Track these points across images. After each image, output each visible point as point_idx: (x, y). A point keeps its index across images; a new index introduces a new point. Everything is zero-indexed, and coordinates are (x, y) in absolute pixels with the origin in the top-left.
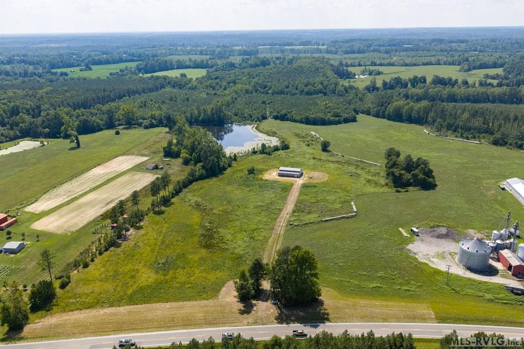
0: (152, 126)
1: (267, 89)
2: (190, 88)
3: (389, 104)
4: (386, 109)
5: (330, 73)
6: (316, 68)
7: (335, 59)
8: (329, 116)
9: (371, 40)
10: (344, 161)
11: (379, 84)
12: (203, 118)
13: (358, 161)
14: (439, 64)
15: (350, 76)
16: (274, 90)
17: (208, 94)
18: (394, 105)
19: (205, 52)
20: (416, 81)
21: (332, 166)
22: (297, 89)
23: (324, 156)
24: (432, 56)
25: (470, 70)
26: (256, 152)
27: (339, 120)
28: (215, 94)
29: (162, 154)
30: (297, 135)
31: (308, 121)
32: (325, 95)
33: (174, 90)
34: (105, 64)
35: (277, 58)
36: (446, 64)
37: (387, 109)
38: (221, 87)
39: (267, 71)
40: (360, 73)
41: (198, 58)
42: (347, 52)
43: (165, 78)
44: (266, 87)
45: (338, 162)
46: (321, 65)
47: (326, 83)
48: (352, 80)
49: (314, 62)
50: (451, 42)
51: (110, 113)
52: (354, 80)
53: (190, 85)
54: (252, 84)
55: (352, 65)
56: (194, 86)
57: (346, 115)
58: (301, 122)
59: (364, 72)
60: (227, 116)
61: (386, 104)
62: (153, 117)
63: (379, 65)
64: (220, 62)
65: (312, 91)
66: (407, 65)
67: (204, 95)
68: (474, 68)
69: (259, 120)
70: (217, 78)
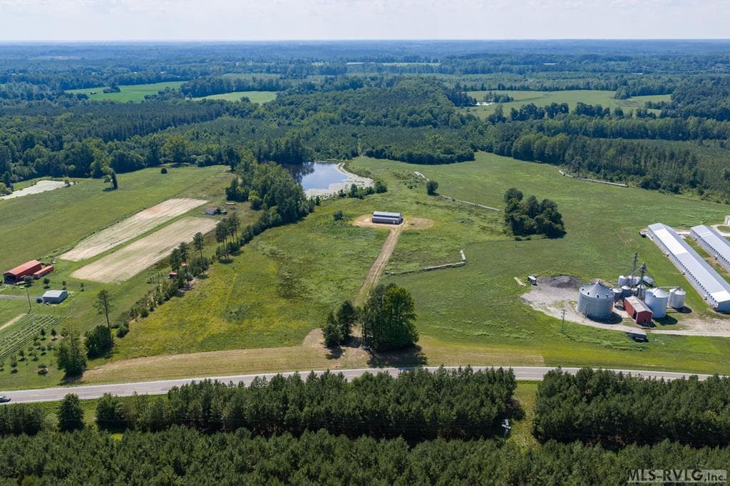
0: (208, 163)
1: (359, 118)
2: (255, 117)
3: (516, 138)
4: (512, 144)
5: (442, 99)
6: (424, 92)
7: (450, 81)
8: (439, 153)
9: (501, 56)
10: (454, 206)
11: (507, 113)
12: (275, 154)
13: (472, 206)
14: (589, 89)
15: (469, 103)
16: (367, 120)
17: (279, 124)
18: (523, 139)
20: (554, 110)
21: (439, 211)
22: (398, 119)
23: (430, 200)
24: (580, 78)
25: (628, 96)
26: (345, 195)
27: (451, 158)
28: (290, 124)
29: (225, 197)
30: (397, 176)
31: (411, 159)
32: (435, 127)
33: (235, 119)
34: (138, 84)
35: (373, 79)
36: (597, 89)
37: (514, 144)
38: (297, 115)
39: (359, 95)
40: (482, 99)
41: (265, 77)
42: (466, 72)
43: (222, 103)
44: (357, 115)
45: (447, 207)
46: (431, 88)
47: (436, 111)
48: (471, 108)
49: (422, 83)
50: (610, 60)
51: (154, 147)
52: (475, 108)
53: (256, 112)
54: (339, 111)
55: (473, 89)
56: (261, 114)
57: (461, 152)
58: (402, 159)
59: (488, 98)
60: (306, 152)
61: (513, 138)
62: (210, 152)
63: (508, 89)
64: (295, 83)
65: (418, 121)
66: (546, 89)
67: (274, 126)
68: (634, 94)
69: (347, 157)
70: (291, 103)
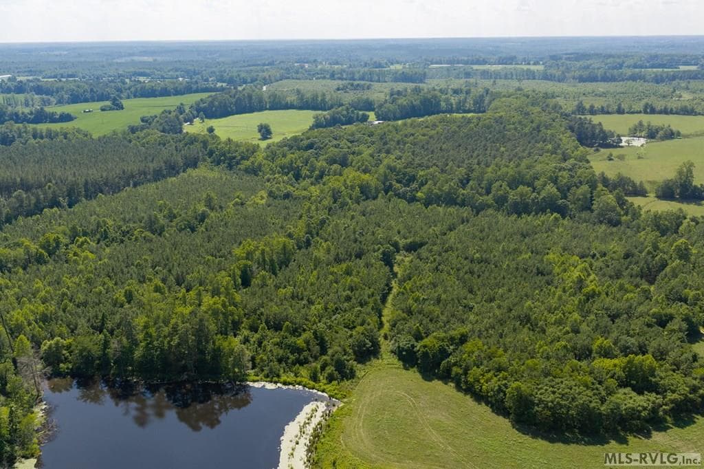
1: (414, 185)
2: (247, 171)
5: (568, 141)
6: (534, 125)
7: (568, 94)
12: (144, 355)
15: (604, 141)
16: (430, 190)
19: (339, 75)
22: (488, 192)
33: (215, 173)
35: (456, 92)
38: (312, 170)
39: (425, 131)
40: (627, 132)
41: (311, 87)
42: (583, 79)
44: (413, 179)
46: (545, 118)
47: (564, 178)
48: (615, 152)
49: (527, 105)
53: (247, 163)
54: (382, 169)
55: (604, 111)
56: (256, 165)
59: (635, 130)
63: (660, 112)
64: (349, 99)
65: (529, 202)
